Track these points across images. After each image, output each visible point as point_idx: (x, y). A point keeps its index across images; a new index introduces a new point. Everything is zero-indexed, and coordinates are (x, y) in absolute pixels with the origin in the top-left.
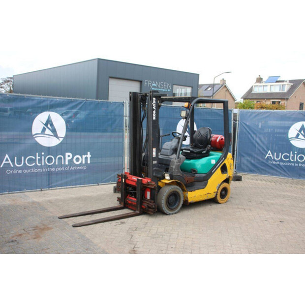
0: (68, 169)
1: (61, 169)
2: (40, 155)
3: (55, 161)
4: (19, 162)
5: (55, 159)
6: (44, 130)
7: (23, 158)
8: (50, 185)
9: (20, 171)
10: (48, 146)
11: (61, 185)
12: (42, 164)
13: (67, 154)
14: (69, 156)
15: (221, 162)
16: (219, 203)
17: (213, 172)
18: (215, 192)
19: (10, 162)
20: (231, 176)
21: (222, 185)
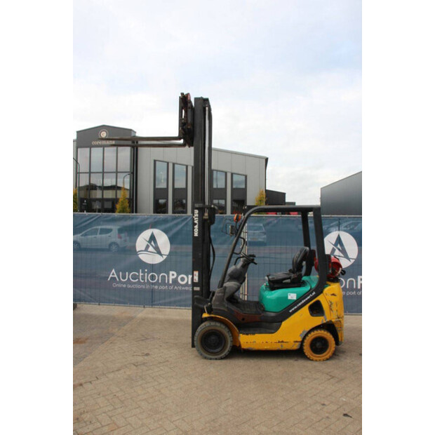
0: (172, 288)
1: (165, 288)
2: (143, 272)
3: (158, 278)
4: (124, 278)
5: (158, 277)
6: (148, 247)
7: (127, 273)
8: (153, 303)
9: (124, 286)
10: (151, 263)
11: (165, 304)
12: (144, 280)
13: (171, 273)
14: (173, 275)
15: (308, 298)
16: (309, 359)
17: (291, 311)
18: (297, 342)
19: (116, 276)
20: (333, 320)
21: (312, 333)
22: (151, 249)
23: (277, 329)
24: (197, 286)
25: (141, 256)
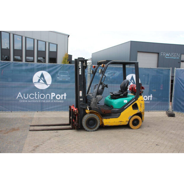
0: (52, 101)
1: (49, 101)
2: (37, 93)
3: (45, 97)
4: (26, 96)
6: (39, 80)
7: (28, 94)
8: (42, 110)
9: (26, 101)
10: (42, 89)
11: (49, 110)
12: (38, 98)
13: (52, 94)
14: (53, 95)
15: (132, 102)
16: (131, 129)
17: (125, 108)
18: (127, 121)
19: (21, 96)
20: (142, 111)
21: (133, 117)
22: (41, 81)
23: (119, 116)
24: (81, 98)
25: (35, 85)
